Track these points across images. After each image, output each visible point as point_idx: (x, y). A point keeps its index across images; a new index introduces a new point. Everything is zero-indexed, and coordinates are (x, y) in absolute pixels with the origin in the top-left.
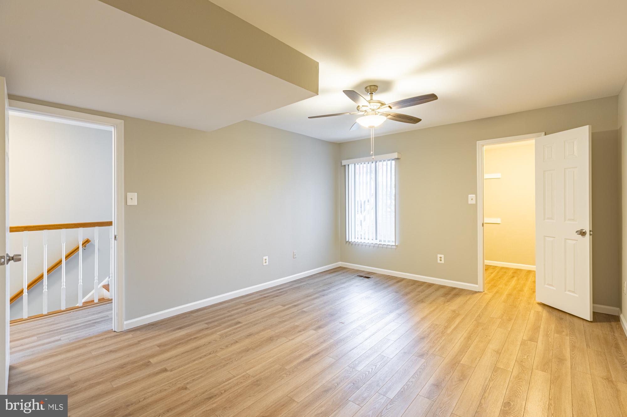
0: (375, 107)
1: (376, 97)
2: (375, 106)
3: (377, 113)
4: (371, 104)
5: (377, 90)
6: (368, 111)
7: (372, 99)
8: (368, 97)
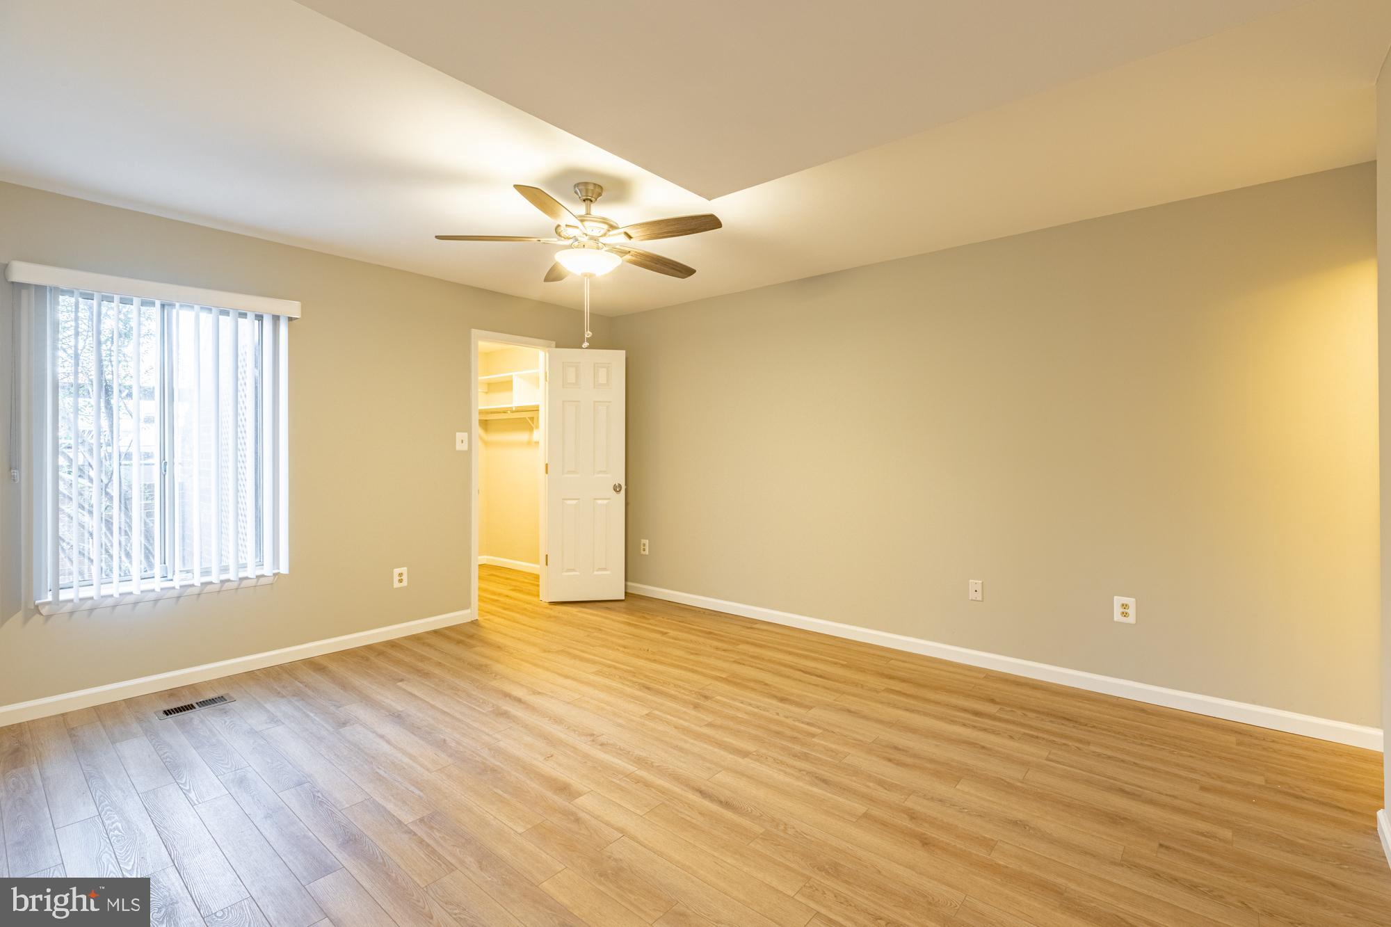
0: (596, 233)
1: (597, 210)
2: (595, 229)
3: (600, 244)
4: (586, 223)
5: (600, 195)
6: (579, 239)
7: (588, 213)
8: (581, 209)
